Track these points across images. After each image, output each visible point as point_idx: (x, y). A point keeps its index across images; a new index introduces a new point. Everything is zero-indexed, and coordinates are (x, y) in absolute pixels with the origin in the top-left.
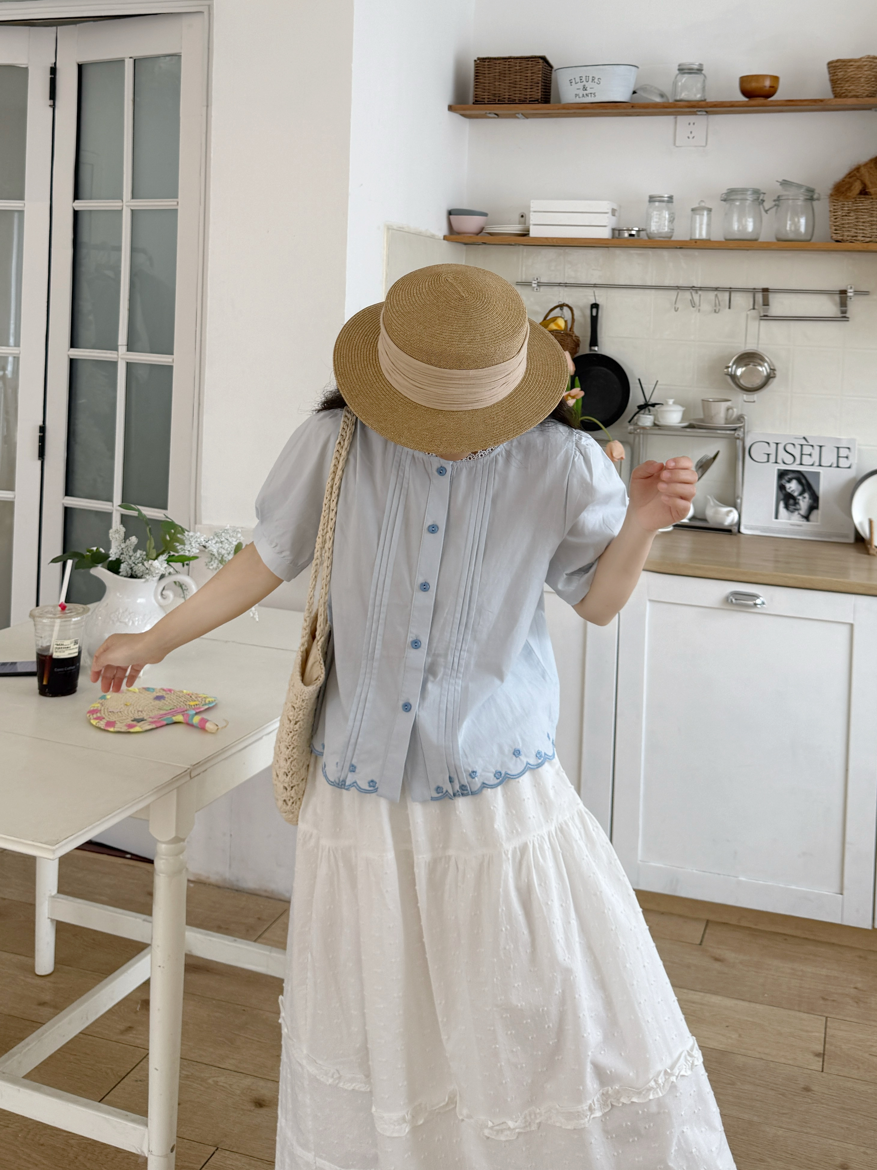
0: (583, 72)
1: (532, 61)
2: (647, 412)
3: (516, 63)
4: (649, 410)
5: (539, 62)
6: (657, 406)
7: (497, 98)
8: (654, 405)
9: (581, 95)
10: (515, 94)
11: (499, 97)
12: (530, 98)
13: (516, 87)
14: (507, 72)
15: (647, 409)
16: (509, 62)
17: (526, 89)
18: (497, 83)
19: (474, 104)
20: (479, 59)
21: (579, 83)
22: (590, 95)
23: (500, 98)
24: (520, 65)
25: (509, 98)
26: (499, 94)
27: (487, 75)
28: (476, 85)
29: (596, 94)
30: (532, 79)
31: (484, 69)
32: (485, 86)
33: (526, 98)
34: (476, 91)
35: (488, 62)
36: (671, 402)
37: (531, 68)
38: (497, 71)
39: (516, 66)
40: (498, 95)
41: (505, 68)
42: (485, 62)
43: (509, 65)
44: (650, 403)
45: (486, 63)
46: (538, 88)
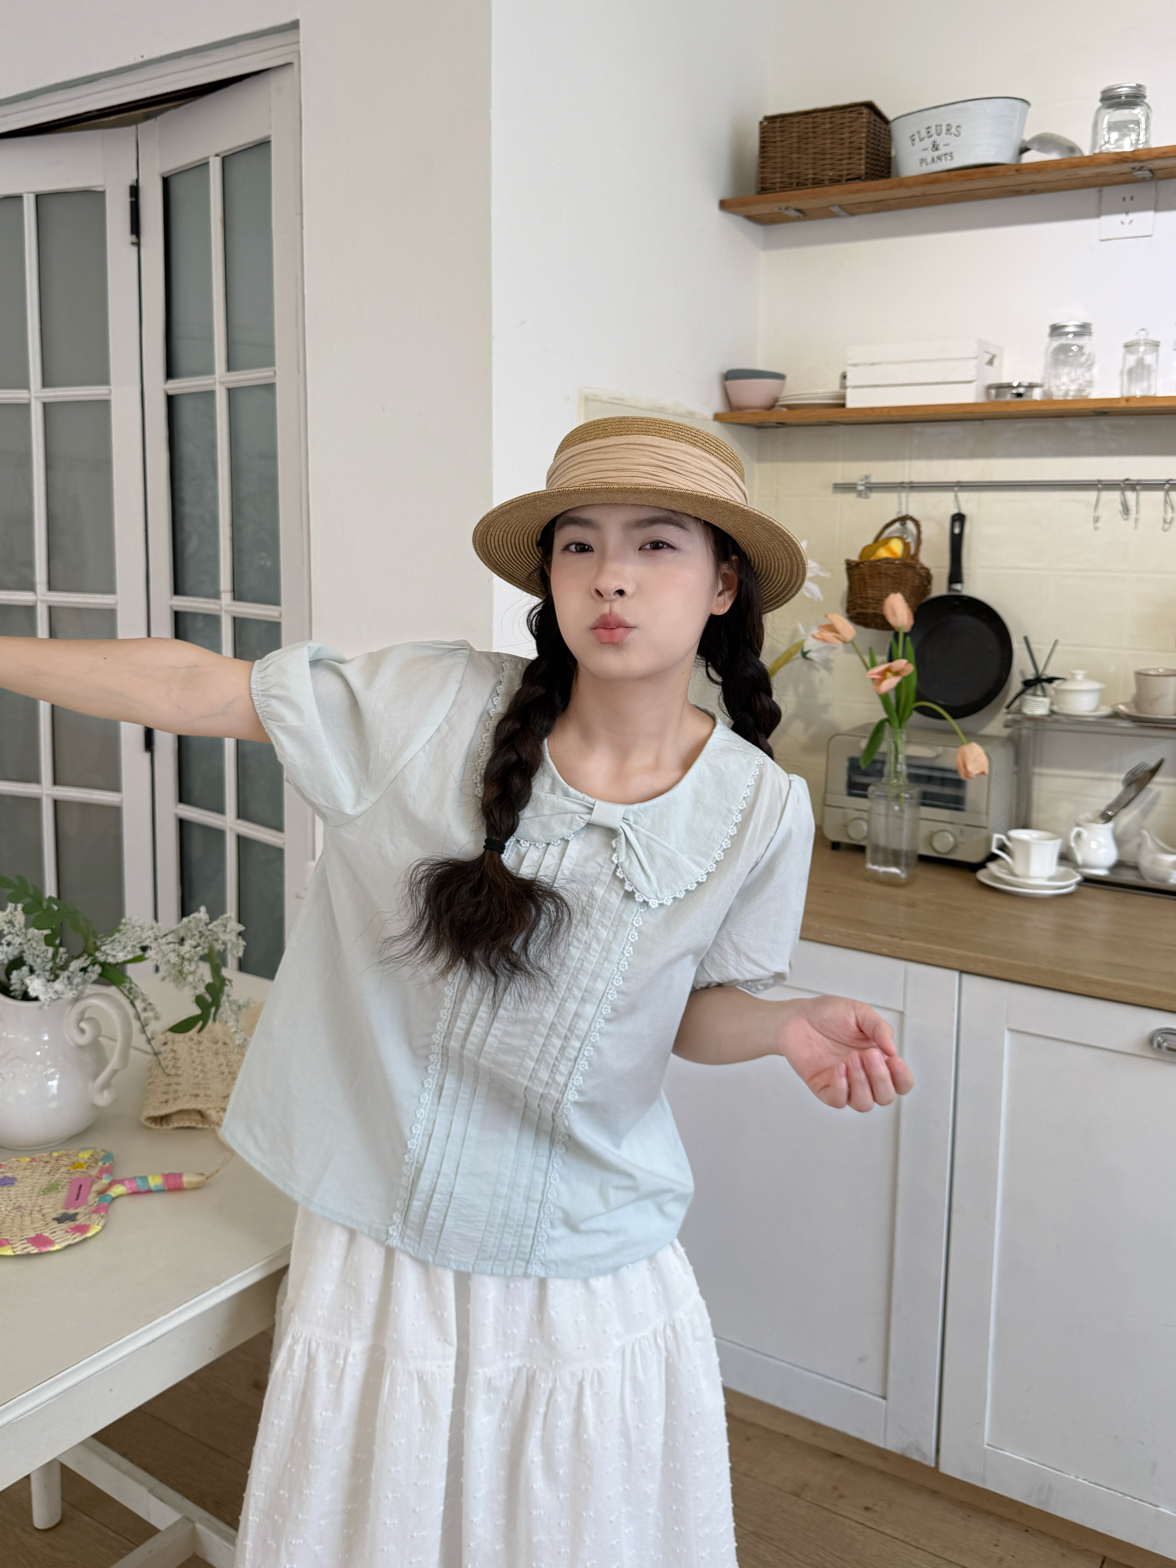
0: (932, 119)
1: (850, 112)
2: (1039, 692)
3: (825, 119)
4: (1043, 689)
5: (861, 113)
6: (1056, 683)
7: (795, 181)
8: (1051, 680)
9: (929, 160)
10: (824, 170)
11: (798, 178)
12: (848, 175)
13: (823, 159)
14: (811, 135)
15: (1039, 687)
16: (813, 118)
17: (841, 160)
18: (795, 156)
19: (759, 193)
20: (766, 118)
21: (926, 139)
22: (944, 157)
23: (800, 180)
24: (832, 120)
25: (814, 179)
26: (799, 173)
27: (778, 144)
28: (762, 162)
29: (955, 154)
30: (851, 143)
31: (774, 135)
32: (775, 163)
33: (841, 176)
34: (761, 173)
35: (781, 122)
36: (1080, 675)
37: (848, 124)
38: (795, 135)
39: (824, 124)
40: (795, 175)
41: (807, 128)
42: (775, 122)
43: (813, 123)
44: (1044, 677)
45: (778, 125)
46: (859, 157)
